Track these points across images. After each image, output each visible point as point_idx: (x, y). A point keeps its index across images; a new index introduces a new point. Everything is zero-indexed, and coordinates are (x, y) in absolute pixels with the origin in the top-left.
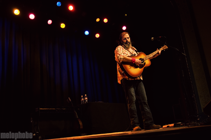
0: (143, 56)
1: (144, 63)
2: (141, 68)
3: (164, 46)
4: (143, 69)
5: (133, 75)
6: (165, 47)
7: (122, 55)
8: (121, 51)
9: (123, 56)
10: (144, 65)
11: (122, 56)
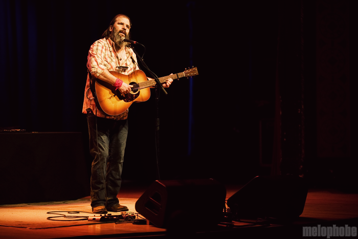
0: (140, 79)
1: (137, 93)
2: (127, 101)
3: (191, 68)
4: (130, 103)
5: (107, 111)
6: (192, 72)
7: (102, 66)
8: (103, 55)
9: (103, 69)
10: (136, 97)
11: (101, 68)
